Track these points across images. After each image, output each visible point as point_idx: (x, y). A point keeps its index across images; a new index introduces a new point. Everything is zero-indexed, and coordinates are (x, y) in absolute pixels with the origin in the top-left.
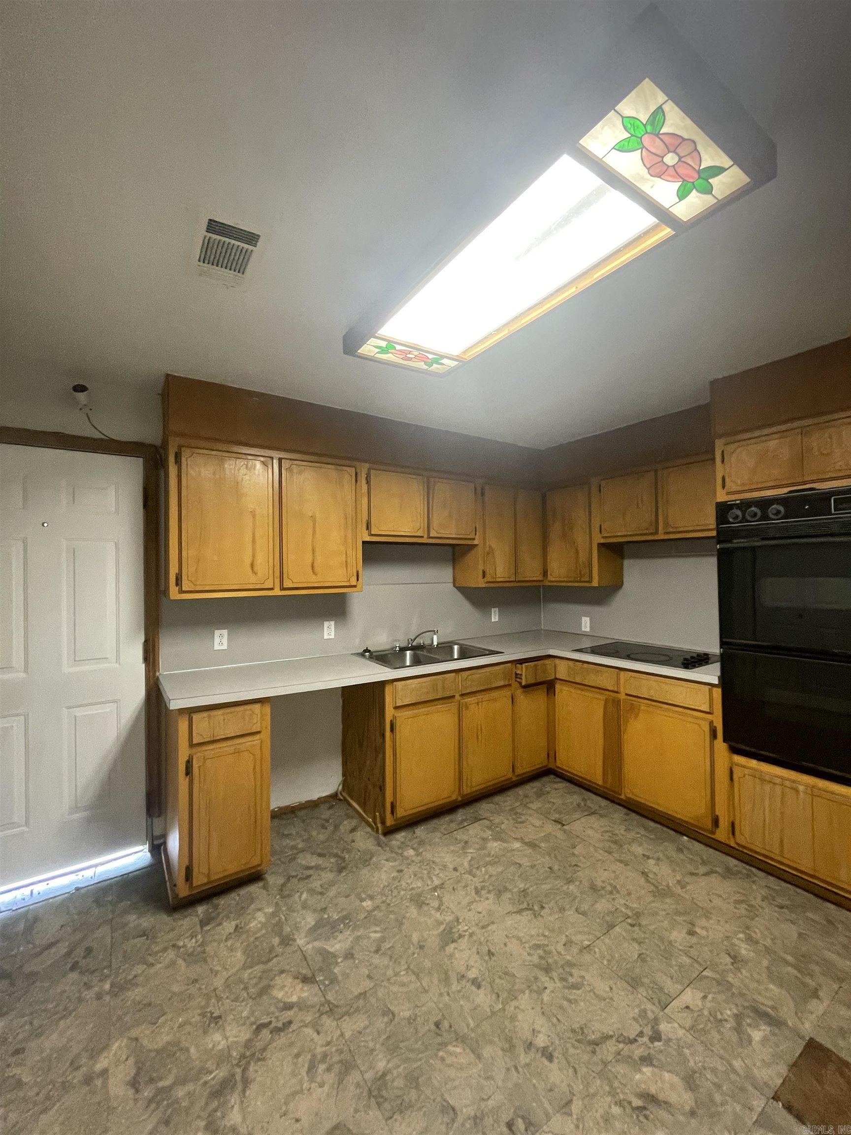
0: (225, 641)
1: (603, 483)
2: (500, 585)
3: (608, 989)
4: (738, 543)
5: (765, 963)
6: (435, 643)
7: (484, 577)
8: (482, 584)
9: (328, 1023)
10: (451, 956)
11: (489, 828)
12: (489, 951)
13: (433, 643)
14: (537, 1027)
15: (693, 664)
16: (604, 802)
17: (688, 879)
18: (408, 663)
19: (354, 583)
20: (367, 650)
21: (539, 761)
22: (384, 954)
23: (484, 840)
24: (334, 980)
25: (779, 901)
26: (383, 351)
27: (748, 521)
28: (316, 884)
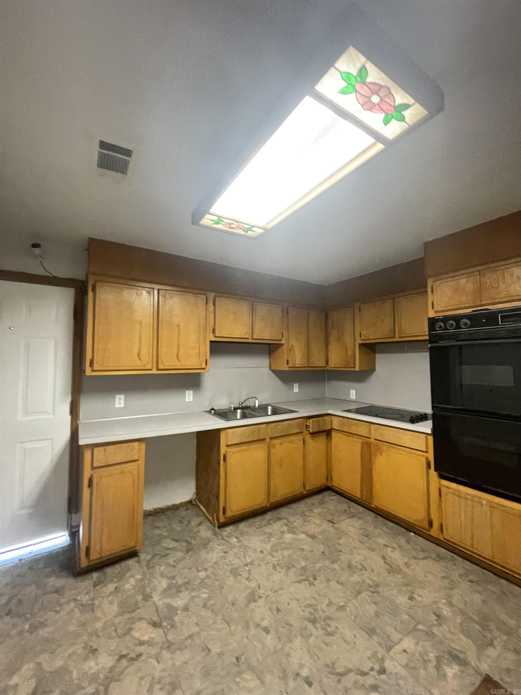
0: (122, 402)
1: (362, 306)
2: (300, 369)
3: (353, 637)
4: (442, 343)
5: (459, 620)
6: (257, 405)
7: (288, 364)
8: (285, 368)
9: (166, 655)
10: (253, 611)
11: (286, 525)
12: (277, 608)
13: (255, 405)
14: (303, 662)
15: (417, 420)
16: (361, 509)
17: (413, 561)
18: (239, 417)
19: (204, 366)
20: (213, 409)
21: (320, 481)
22: (209, 608)
23: (283, 532)
24: (173, 626)
25: (471, 577)
26: (217, 223)
27: (447, 329)
28: (171, 560)
